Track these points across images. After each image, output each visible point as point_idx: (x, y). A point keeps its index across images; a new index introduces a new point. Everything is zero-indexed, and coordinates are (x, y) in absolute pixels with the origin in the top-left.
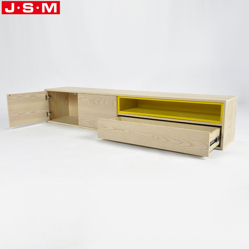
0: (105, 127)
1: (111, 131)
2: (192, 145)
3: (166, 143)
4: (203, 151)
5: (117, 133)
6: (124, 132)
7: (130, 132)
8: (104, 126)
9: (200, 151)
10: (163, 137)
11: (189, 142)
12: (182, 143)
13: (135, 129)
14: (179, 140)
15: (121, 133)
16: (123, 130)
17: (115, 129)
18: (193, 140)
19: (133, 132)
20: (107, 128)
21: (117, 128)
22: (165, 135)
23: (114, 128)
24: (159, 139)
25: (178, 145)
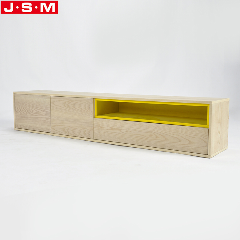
0: (101, 128)
1: (107, 131)
2: (190, 143)
3: (164, 141)
4: (202, 148)
5: (114, 133)
6: (121, 131)
7: (127, 131)
8: (100, 126)
9: (199, 148)
10: (161, 135)
11: (187, 140)
12: (180, 141)
13: (133, 128)
14: (177, 138)
15: (118, 133)
16: (120, 130)
17: (112, 129)
18: (192, 137)
19: (130, 132)
20: (103, 128)
21: (114, 127)
22: (163, 133)
23: (110, 128)
24: (157, 137)
25: (176, 143)
